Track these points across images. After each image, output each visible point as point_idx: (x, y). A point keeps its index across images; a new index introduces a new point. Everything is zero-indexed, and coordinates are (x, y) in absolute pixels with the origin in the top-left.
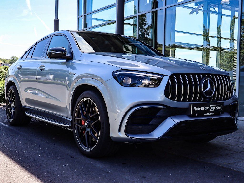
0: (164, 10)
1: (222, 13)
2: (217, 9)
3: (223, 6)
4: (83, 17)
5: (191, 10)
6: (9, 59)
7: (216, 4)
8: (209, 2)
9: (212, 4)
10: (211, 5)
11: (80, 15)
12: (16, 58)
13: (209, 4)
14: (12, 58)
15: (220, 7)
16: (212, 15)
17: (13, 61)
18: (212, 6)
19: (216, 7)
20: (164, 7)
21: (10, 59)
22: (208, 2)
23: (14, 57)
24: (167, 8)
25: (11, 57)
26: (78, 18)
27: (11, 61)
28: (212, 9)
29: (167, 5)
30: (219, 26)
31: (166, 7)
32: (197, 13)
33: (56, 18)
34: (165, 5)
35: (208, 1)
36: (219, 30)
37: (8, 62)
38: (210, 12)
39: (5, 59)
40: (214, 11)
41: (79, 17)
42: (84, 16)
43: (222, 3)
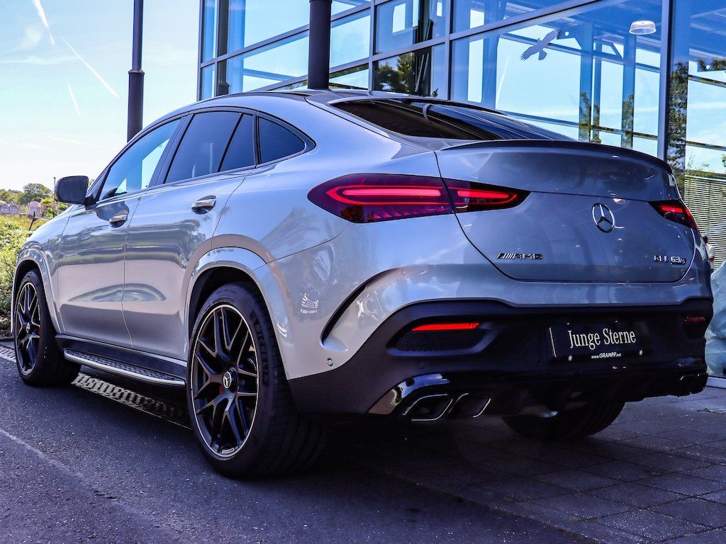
0: (447, 44)
1: (637, 61)
2: (620, 48)
3: (639, 40)
4: (214, 65)
5: (526, 47)
6: (19, 190)
7: (618, 34)
8: (598, 26)
9: (609, 35)
10: (605, 36)
11: (207, 59)
12: (40, 186)
13: (598, 32)
14: (27, 188)
15: (632, 42)
16: (606, 66)
17: (31, 198)
18: (607, 38)
19: (619, 41)
20: (447, 37)
21: (22, 191)
22: (594, 28)
23: (35, 185)
24: (457, 42)
25: (26, 184)
26: (202, 69)
27: (26, 196)
28: (606, 49)
29: (457, 30)
30: (627, 100)
31: (454, 36)
32: (542, 56)
33: (136, 67)
34: (451, 32)
35: (596, 25)
36: (628, 111)
37: (16, 201)
38: (603, 58)
39: (7, 190)
40: (613, 53)
41: (203, 65)
42: (216, 63)
43: (635, 31)
